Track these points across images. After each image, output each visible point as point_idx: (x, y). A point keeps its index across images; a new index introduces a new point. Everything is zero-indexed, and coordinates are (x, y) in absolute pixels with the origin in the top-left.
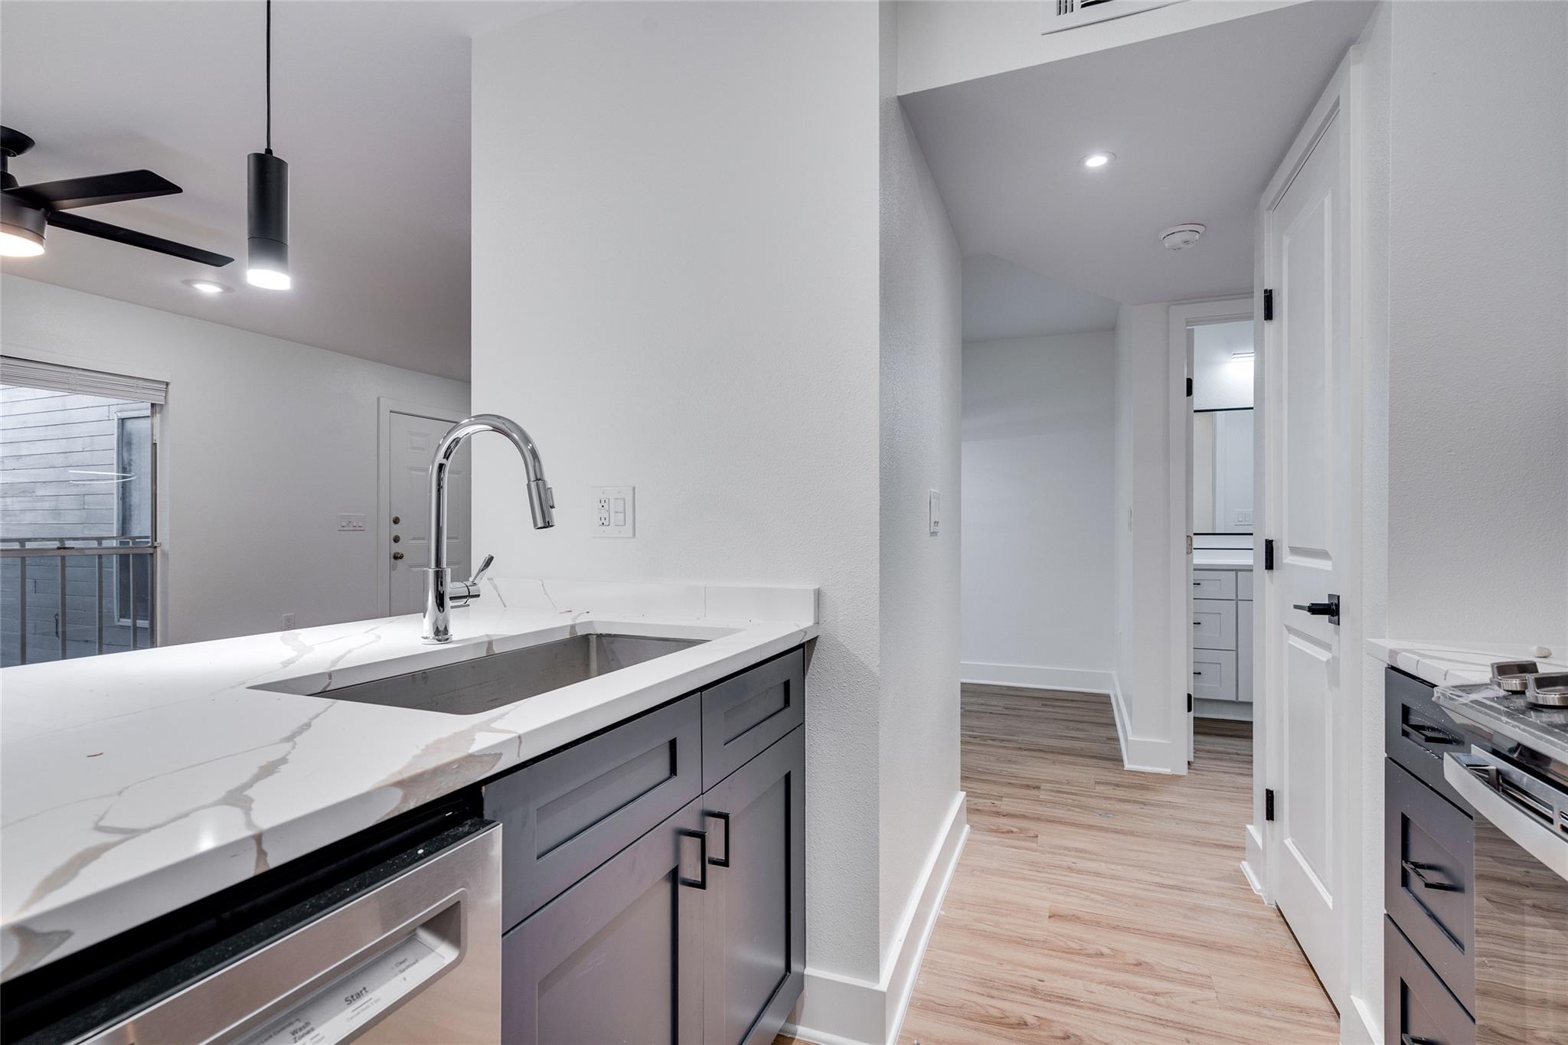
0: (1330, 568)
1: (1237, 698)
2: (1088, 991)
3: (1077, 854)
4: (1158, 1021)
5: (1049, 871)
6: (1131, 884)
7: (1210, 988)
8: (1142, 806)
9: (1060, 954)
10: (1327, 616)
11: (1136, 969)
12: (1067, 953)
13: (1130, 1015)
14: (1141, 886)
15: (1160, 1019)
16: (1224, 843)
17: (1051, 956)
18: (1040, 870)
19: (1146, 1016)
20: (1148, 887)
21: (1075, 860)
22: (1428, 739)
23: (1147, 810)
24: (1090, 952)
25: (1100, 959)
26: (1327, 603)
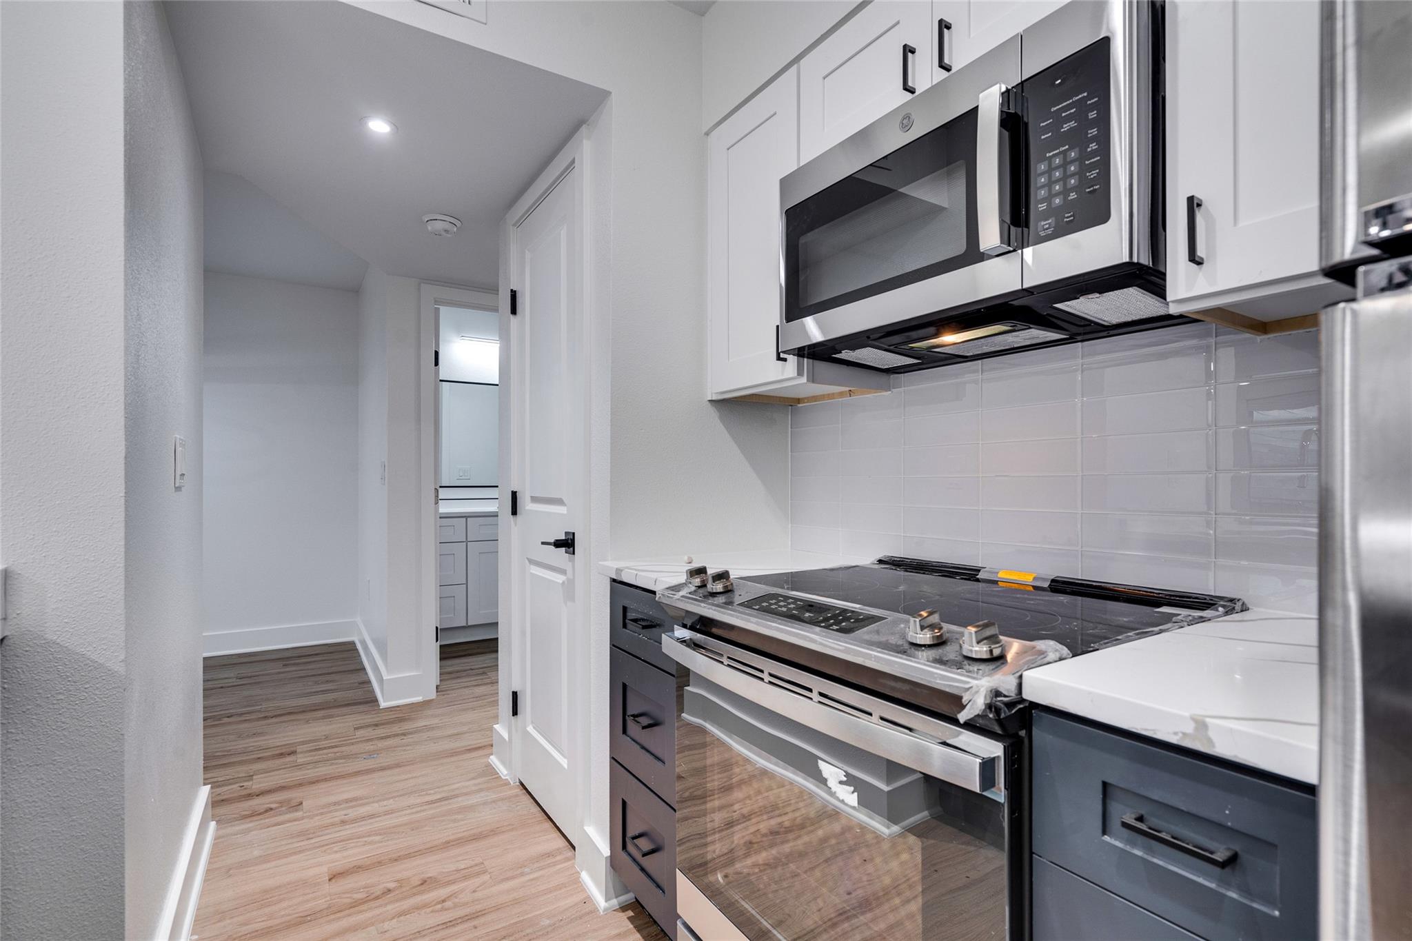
0: (565, 512)
1: (467, 623)
2: (381, 933)
3: (348, 805)
4: (449, 924)
5: (320, 833)
6: (404, 812)
7: (485, 872)
8: (403, 737)
9: (347, 912)
10: (564, 549)
11: (422, 888)
12: (354, 907)
13: (424, 933)
14: (414, 810)
15: (450, 921)
16: (475, 746)
17: (339, 918)
18: (311, 836)
19: (438, 925)
20: (419, 809)
21: (345, 812)
22: (644, 627)
23: (407, 740)
24: (379, 893)
25: (389, 896)
26: (564, 538)
